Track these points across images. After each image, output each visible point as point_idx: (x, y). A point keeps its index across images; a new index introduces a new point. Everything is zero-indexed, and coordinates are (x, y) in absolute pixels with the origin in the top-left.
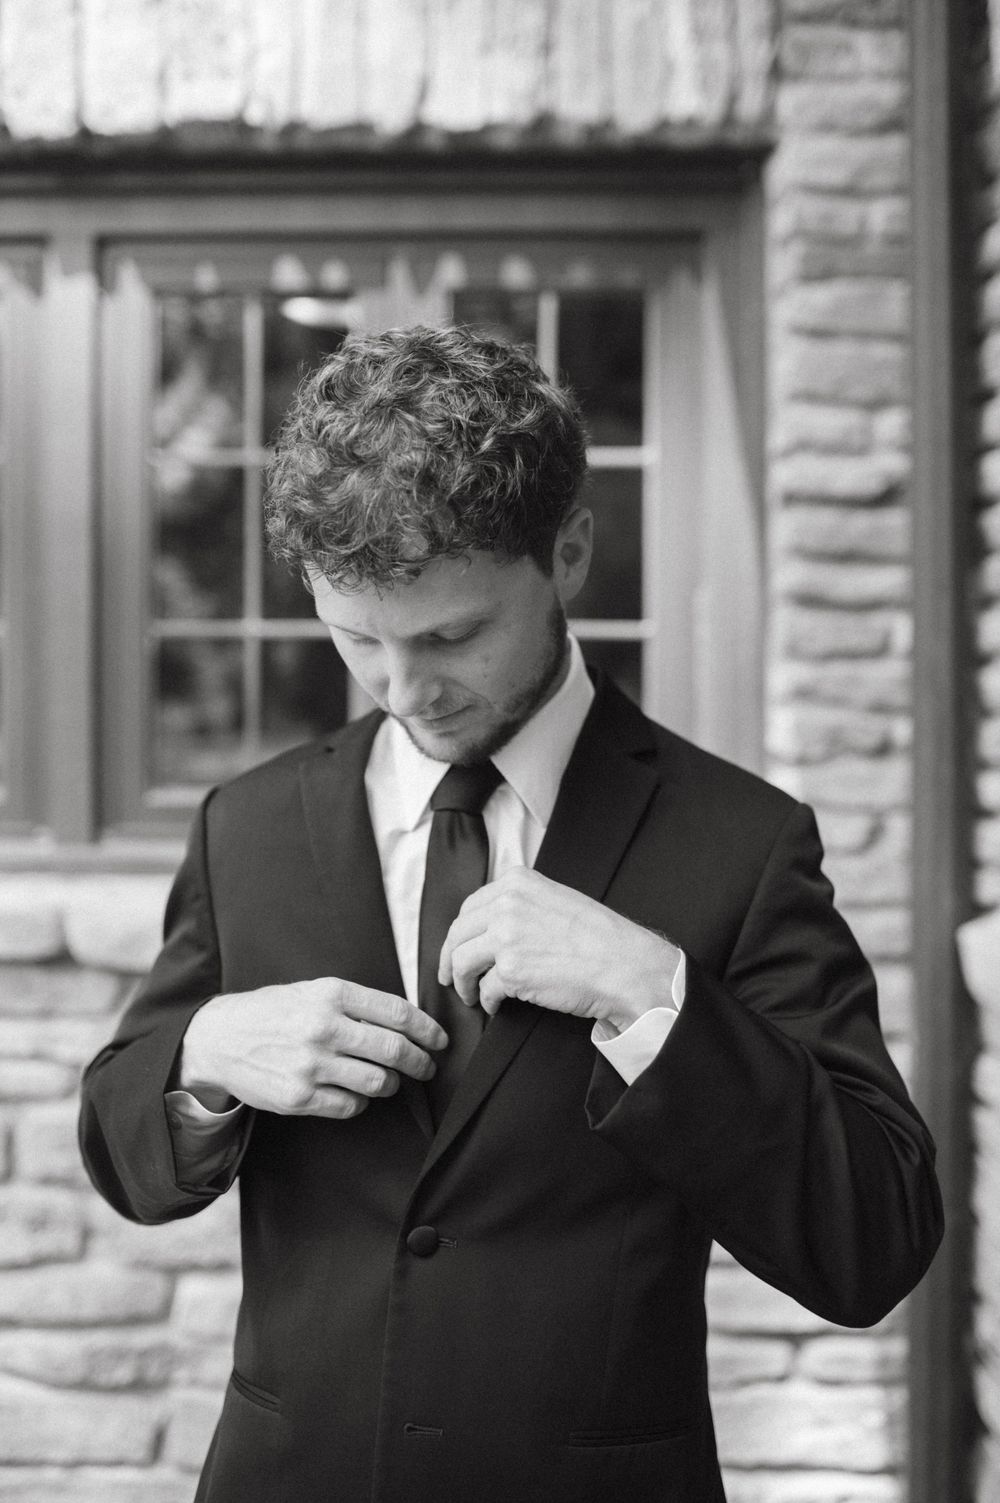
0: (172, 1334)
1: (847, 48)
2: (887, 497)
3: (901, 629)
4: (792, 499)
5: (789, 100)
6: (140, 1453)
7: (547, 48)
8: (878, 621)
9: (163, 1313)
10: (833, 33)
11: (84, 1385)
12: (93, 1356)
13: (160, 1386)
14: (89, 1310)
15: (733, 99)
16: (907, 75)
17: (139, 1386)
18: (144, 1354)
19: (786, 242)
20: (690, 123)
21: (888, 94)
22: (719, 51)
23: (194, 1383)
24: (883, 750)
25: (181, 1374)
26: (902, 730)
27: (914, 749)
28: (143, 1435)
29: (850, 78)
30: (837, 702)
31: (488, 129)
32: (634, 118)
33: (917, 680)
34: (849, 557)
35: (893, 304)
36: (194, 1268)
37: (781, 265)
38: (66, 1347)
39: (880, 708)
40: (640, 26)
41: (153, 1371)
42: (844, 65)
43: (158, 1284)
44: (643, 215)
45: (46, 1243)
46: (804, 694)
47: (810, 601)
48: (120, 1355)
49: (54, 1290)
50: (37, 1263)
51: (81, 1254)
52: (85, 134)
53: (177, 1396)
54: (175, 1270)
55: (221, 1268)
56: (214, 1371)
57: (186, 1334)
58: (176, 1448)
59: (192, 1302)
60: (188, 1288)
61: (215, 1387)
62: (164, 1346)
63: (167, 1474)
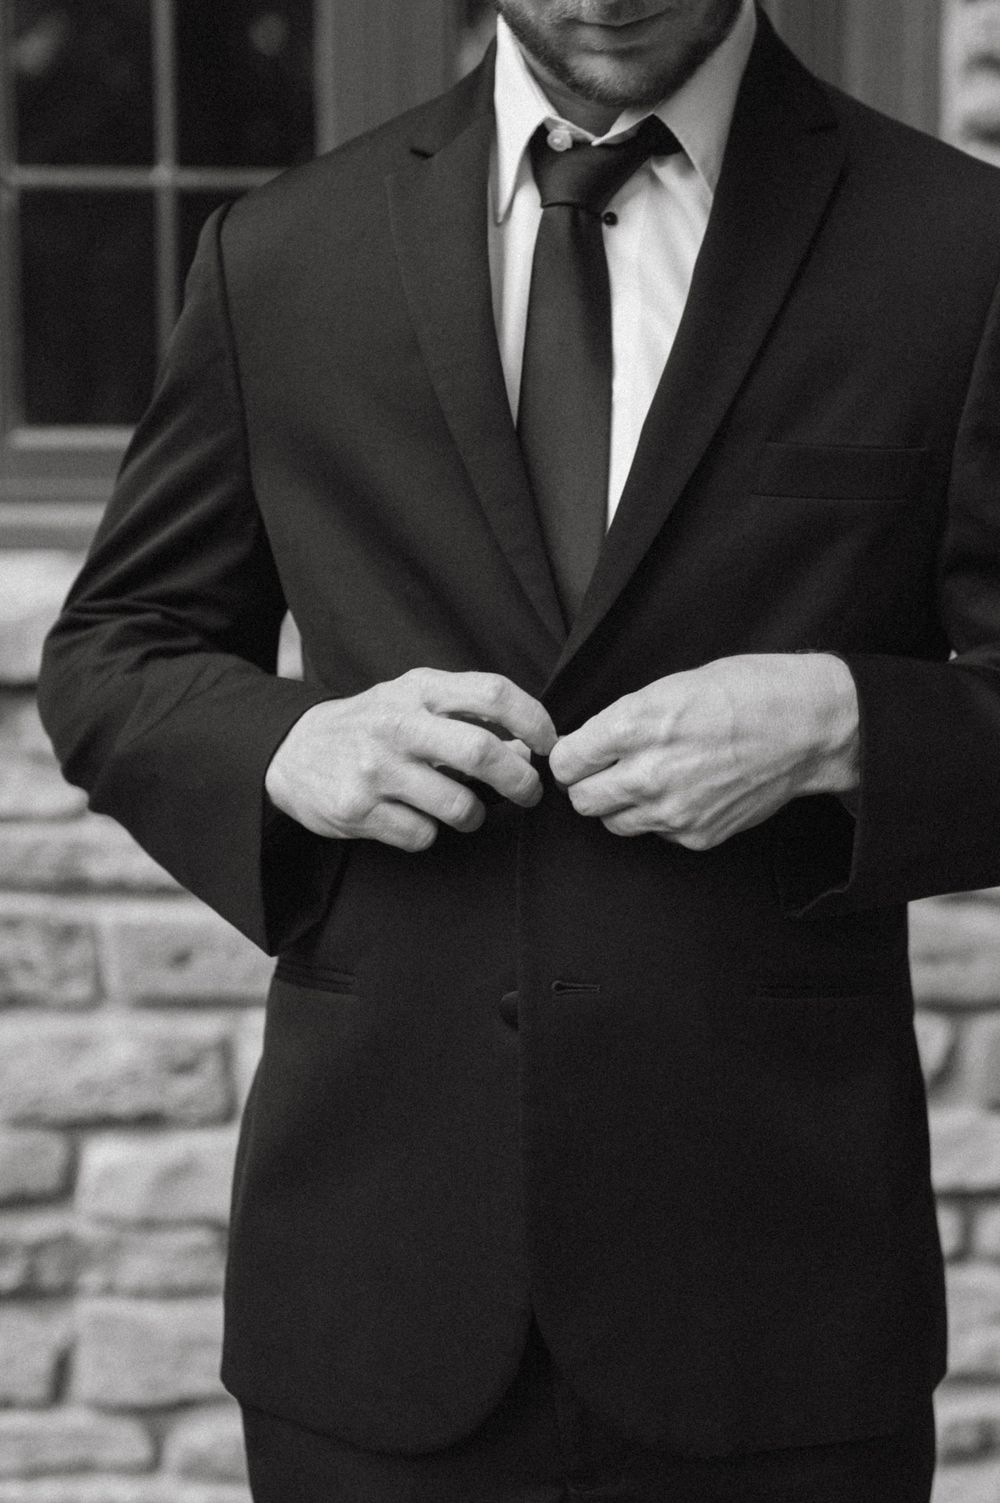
0: (79, 1221)
6: (38, 1390)
9: (64, 1191)
13: (65, 1292)
17: (29, 1294)
18: (37, 1249)
23: (109, 1290)
25: (92, 1279)
28: (41, 1362)
36: (108, 1123)
41: (50, 1276)
43: (54, 1149)
53: (87, 1310)
54: (78, 1128)
55: (149, 1122)
56: (139, 1267)
57: (104, 1220)
58: (87, 1380)
59: (110, 1175)
60: (103, 1154)
61: (141, 1294)
62: (65, 1241)
63: (73, 1418)
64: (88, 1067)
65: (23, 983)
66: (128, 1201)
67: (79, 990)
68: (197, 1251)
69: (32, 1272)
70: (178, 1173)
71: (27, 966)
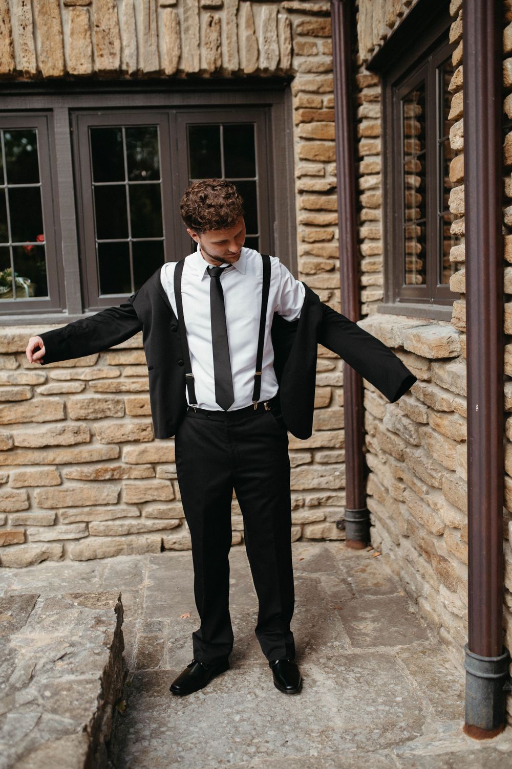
0: (121, 464)
1: (315, 45)
2: (331, 191)
3: (336, 231)
4: (301, 192)
5: (297, 62)
6: (114, 501)
7: (219, 46)
8: (330, 229)
9: (119, 458)
10: (311, 40)
11: (95, 481)
12: (97, 472)
13: (120, 479)
14: (95, 459)
15: (279, 62)
16: (333, 54)
17: (111, 480)
18: (113, 470)
19: (297, 109)
20: (266, 70)
21: (328, 60)
22: (275, 46)
23: (129, 479)
24: (332, 270)
25: (125, 477)
26: (338, 264)
27: (341, 270)
28: (116, 495)
29: (317, 55)
30: (318, 256)
31: (201, 71)
32: (249, 68)
33: (341, 248)
34: (319, 210)
35: (331, 129)
36: (128, 442)
37: (296, 116)
38: (88, 470)
39: (331, 257)
40: (248, 39)
41: (116, 476)
42: (315, 51)
43: (117, 448)
44: (252, 100)
45: (79, 439)
46: (307, 253)
47: (307, 224)
48: (106, 471)
49: (84, 452)
50: (77, 444)
51: (90, 442)
52: (67, 73)
53: (124, 482)
54: (121, 443)
55: (136, 441)
56: (135, 474)
57: (127, 463)
58: (125, 498)
59: (128, 453)
60: (127, 449)
61: (136, 479)
62: (120, 467)
63: (122, 507)
64: (123, 431)
65: (108, 413)
66: (133, 459)
67: (120, 414)
68: (149, 468)
69: (113, 475)
70: (144, 452)
71: (109, 409)
